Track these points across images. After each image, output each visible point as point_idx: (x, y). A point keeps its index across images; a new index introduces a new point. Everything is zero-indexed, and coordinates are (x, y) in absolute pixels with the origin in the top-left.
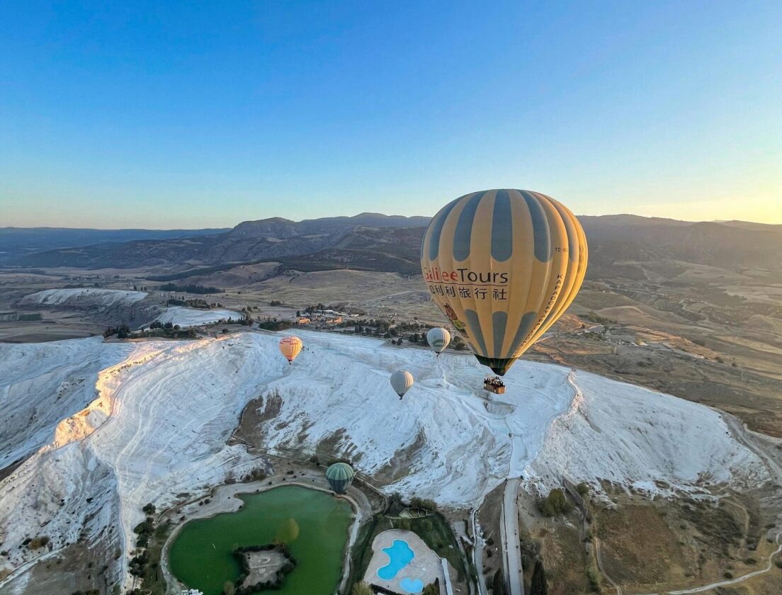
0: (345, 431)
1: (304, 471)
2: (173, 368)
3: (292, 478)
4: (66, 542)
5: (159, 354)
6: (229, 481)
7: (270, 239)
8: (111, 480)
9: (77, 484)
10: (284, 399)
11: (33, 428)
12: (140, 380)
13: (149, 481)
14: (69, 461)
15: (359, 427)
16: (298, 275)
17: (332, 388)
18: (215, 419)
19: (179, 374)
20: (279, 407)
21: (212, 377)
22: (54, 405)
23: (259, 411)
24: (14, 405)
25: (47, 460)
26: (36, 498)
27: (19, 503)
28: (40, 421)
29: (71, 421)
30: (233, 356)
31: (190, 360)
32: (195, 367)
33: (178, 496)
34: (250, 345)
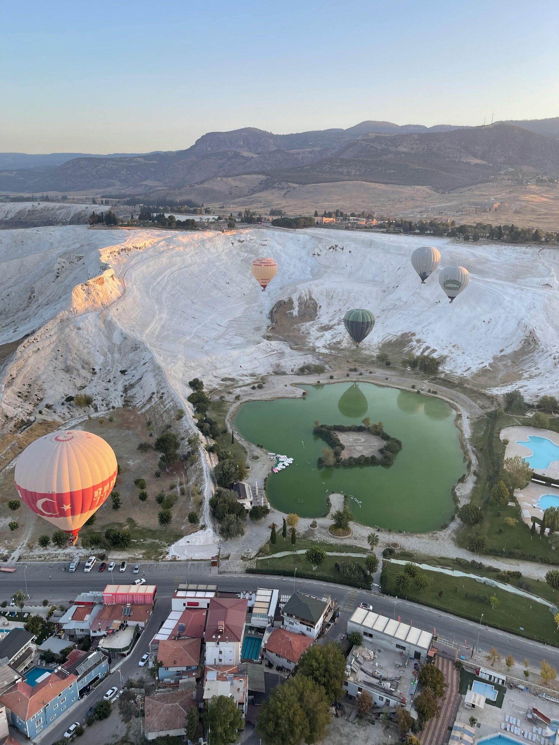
0: (414, 334)
1: (371, 369)
2: (178, 259)
3: (357, 375)
4: (111, 405)
5: (160, 242)
6: (279, 372)
7: (245, 154)
8: (144, 354)
9: (105, 355)
10: (319, 303)
11: (34, 307)
12: (145, 267)
13: (185, 361)
14: (91, 331)
15: (433, 331)
16: (294, 188)
17: (385, 291)
18: (240, 317)
19: (186, 267)
20: (316, 311)
21: (225, 274)
22: (53, 284)
23: (292, 314)
24: (6, 285)
25: (67, 326)
26: (65, 362)
27: (48, 365)
28: (40, 300)
29: (85, 288)
30: (246, 254)
31: (197, 253)
32: (203, 262)
33: (223, 380)
34: (266, 243)
